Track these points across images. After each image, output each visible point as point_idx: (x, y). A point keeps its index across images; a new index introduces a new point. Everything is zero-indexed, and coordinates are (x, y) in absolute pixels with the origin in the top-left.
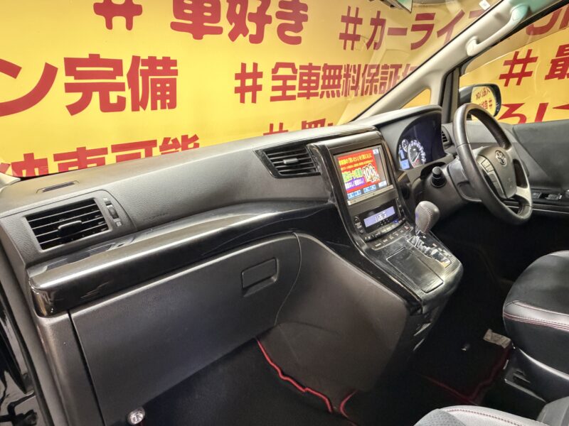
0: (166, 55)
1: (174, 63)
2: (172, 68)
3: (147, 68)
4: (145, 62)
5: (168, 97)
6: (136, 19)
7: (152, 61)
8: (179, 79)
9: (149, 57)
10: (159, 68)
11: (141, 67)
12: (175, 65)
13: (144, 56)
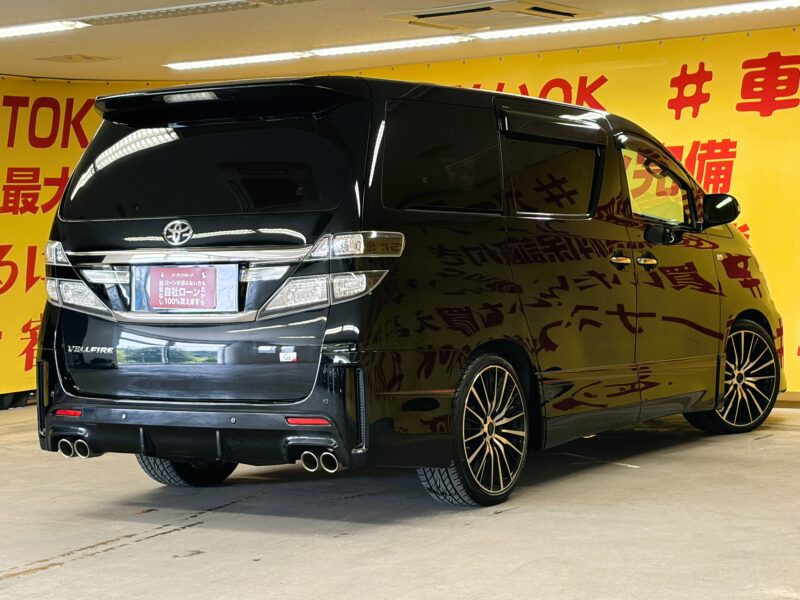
0: (727, 137)
1: (734, 145)
2: (731, 150)
3: (705, 152)
4: (704, 147)
5: (721, 181)
6: (702, 107)
7: (712, 145)
8: (736, 161)
9: (709, 141)
10: (718, 151)
11: (699, 152)
12: (735, 147)
13: (704, 141)
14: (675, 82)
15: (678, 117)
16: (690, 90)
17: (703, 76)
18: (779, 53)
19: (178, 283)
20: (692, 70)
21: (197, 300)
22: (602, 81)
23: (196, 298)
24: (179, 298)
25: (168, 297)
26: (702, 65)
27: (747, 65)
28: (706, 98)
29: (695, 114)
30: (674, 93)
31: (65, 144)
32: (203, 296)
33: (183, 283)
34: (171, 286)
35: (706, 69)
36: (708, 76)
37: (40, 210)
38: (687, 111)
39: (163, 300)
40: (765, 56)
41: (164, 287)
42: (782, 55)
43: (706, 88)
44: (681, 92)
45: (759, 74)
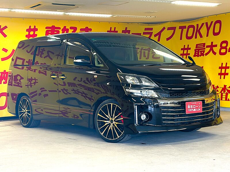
14: (27, 30)
18: (54, 26)
20: (32, 27)
22: (6, 27)
26: (35, 26)
27: (46, 28)
31: (196, 37)
35: (36, 28)
36: (37, 30)
37: (205, 55)
40: (51, 26)
42: (55, 26)
45: (49, 31)
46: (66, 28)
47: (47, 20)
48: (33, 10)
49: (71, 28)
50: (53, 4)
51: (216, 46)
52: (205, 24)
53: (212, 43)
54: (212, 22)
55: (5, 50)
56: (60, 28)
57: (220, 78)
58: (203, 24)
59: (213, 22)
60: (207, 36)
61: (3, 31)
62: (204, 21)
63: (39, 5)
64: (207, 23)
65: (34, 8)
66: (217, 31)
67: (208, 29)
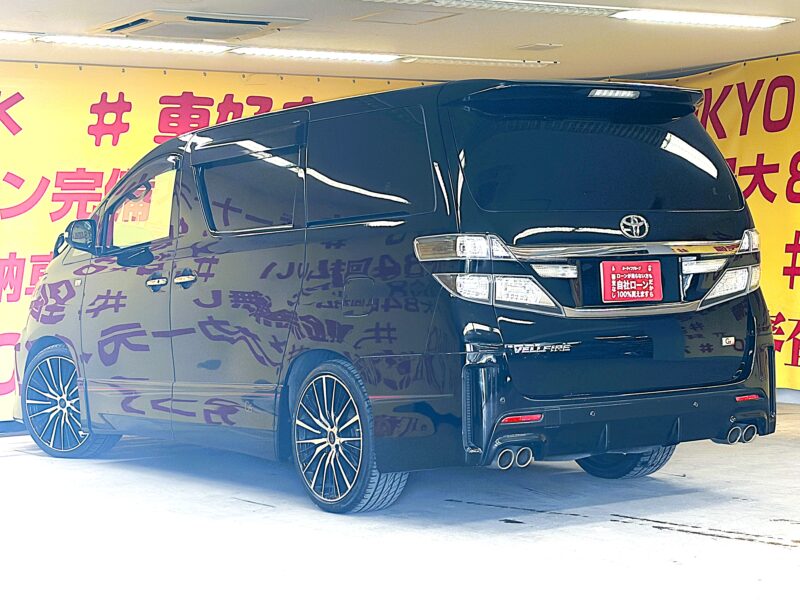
14: (94, 109)
15: (98, 144)
16: (110, 118)
17: (123, 106)
19: (629, 276)
21: (647, 293)
23: (645, 290)
24: (631, 290)
25: (620, 290)
26: (121, 95)
27: (163, 100)
28: (126, 127)
29: (115, 143)
30: (94, 119)
32: (651, 288)
33: (633, 276)
34: (622, 279)
38: (107, 139)
39: (616, 293)
41: (617, 280)
43: (126, 117)
44: (101, 119)
46: (235, 100)
47: (165, 73)
48: (119, 38)
49: (251, 101)
50: (190, 18)
51: (774, 168)
52: (735, 89)
53: (760, 157)
54: (760, 83)
55: (14, 180)
56: (210, 102)
57: (791, 287)
58: (727, 90)
59: (763, 81)
60: (743, 132)
61: (7, 111)
62: (732, 78)
63: (142, 21)
64: (741, 87)
65: (122, 31)
66: (777, 114)
67: (747, 107)
